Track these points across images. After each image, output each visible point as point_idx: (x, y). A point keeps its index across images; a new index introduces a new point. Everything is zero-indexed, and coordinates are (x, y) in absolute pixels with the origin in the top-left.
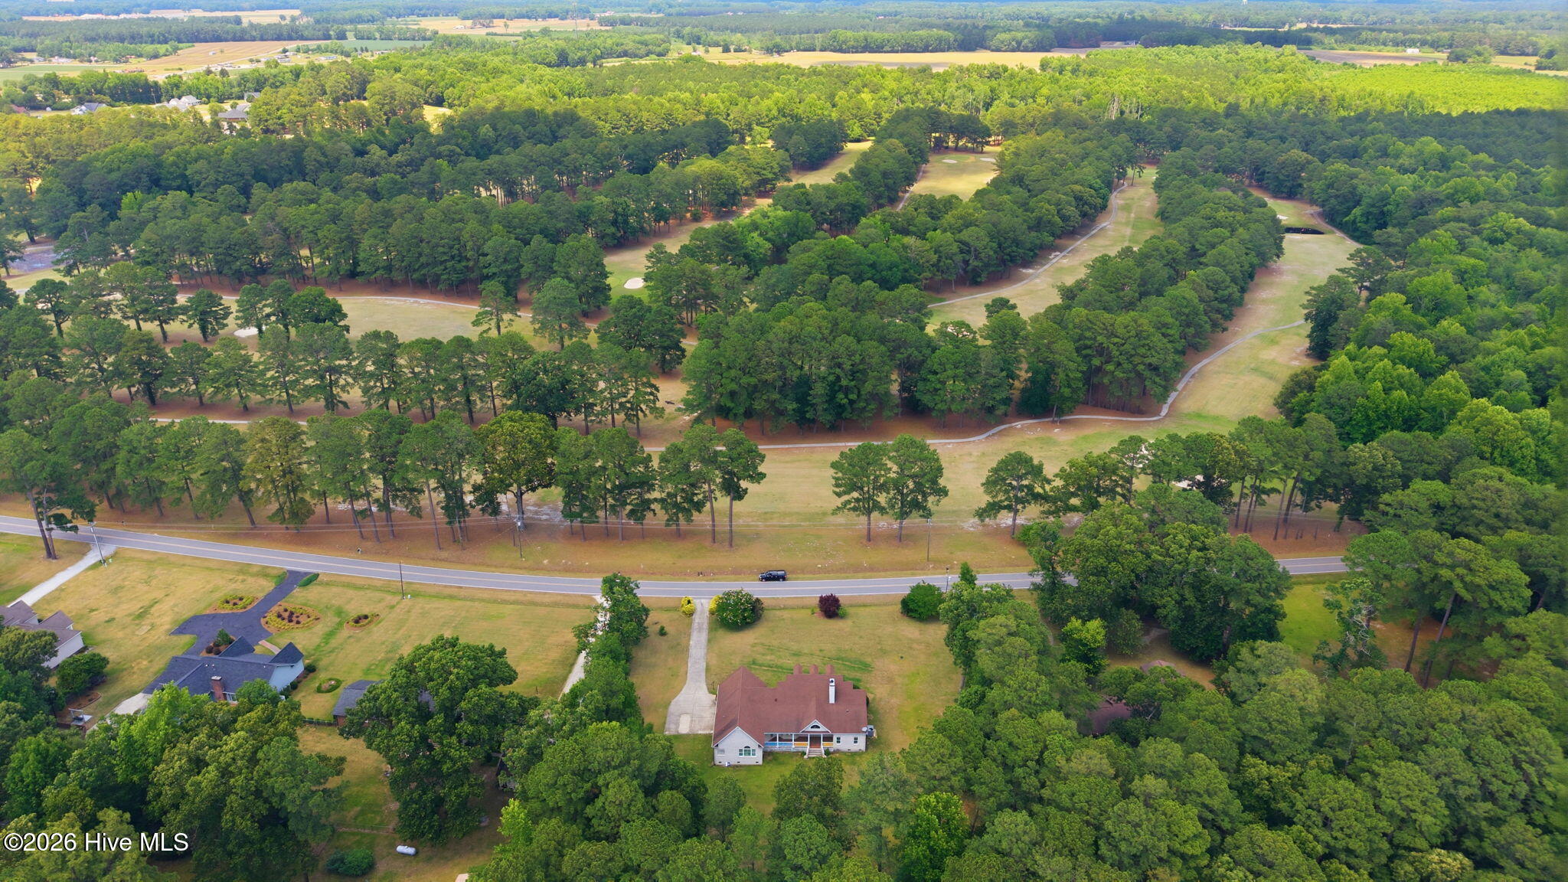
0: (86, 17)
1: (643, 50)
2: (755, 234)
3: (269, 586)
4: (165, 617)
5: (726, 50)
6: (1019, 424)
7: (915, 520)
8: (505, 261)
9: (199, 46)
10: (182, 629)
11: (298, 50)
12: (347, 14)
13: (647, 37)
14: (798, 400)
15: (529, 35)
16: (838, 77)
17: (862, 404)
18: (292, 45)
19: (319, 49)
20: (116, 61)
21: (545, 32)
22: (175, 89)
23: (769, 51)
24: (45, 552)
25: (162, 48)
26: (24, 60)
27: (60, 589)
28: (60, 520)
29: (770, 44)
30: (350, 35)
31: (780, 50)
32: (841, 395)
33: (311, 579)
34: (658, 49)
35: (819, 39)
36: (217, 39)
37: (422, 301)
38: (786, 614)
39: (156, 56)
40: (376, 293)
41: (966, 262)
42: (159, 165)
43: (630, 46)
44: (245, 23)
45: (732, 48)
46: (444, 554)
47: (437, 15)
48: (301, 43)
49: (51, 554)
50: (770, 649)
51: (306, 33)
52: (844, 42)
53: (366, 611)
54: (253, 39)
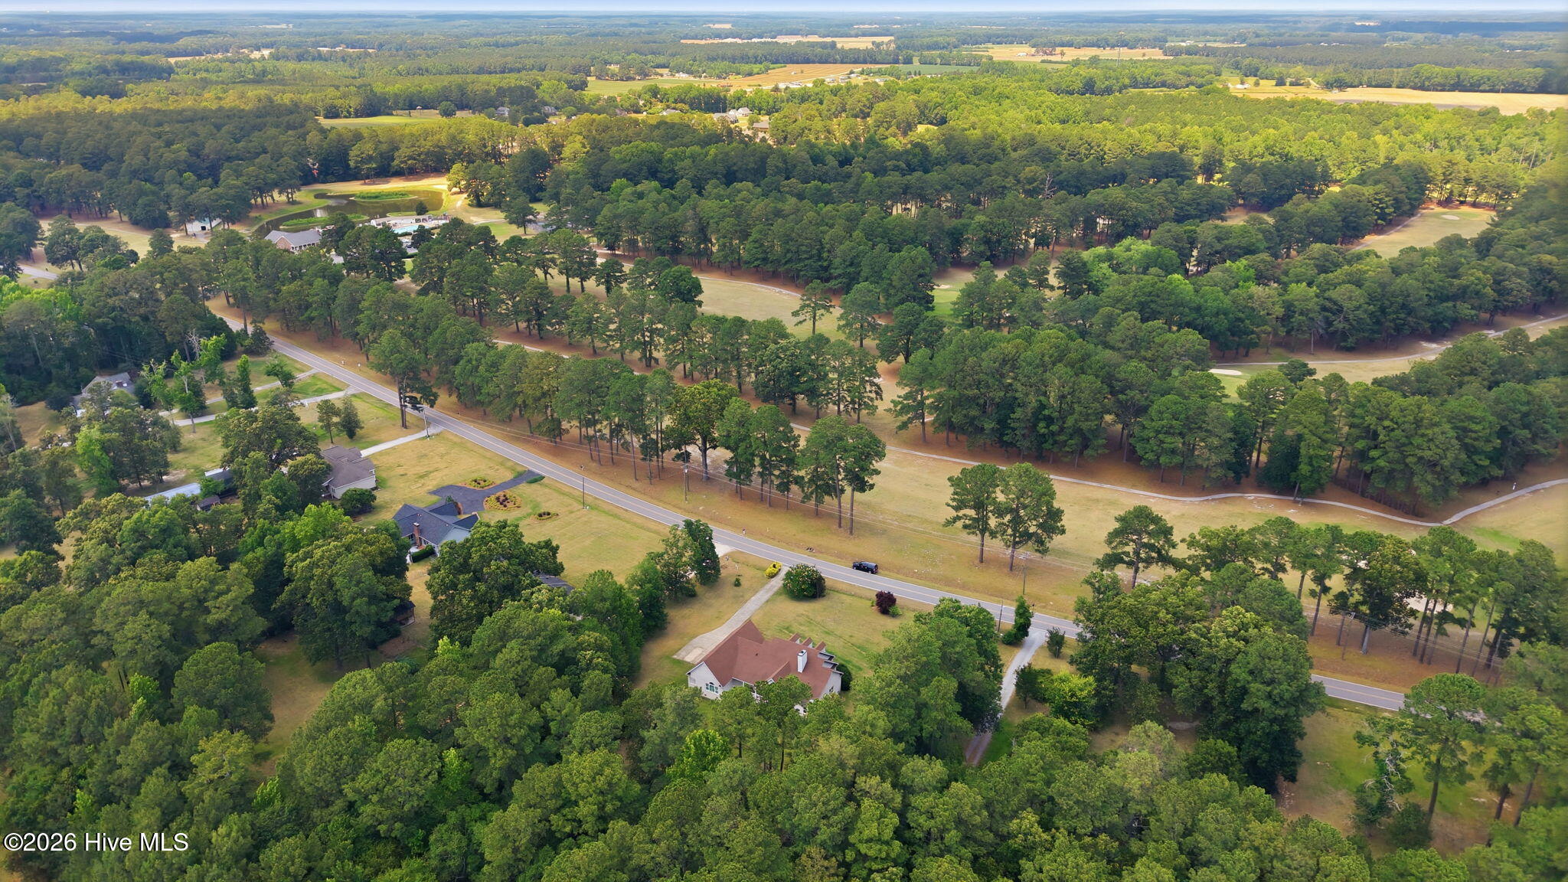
0: (729, 40)
1: (1184, 80)
2: (1105, 265)
3: (509, 476)
4: (432, 483)
5: (1281, 83)
6: (1251, 496)
7: (1025, 553)
8: (851, 264)
9: (790, 66)
10: (434, 493)
11: (862, 73)
12: (926, 41)
13: (1194, 68)
14: (999, 422)
15: (1076, 63)
16: (1371, 115)
17: (1062, 438)
18: (858, 68)
19: (880, 73)
20: (719, 77)
21: (1094, 61)
22: (739, 101)
23: (1328, 86)
24: (400, 423)
25: (756, 68)
26: (657, 74)
27: (393, 448)
28: (414, 403)
29: (1331, 79)
30: (916, 60)
31: (1341, 85)
32: (1042, 424)
33: (536, 479)
34: (1200, 80)
35: (1398, 73)
36: (807, 61)
37: (784, 291)
38: (848, 599)
39: (750, 74)
40: (756, 281)
41: (1329, 323)
42: (660, 161)
43: (1170, 75)
44: (839, 46)
45: (1288, 80)
46: (637, 485)
47: (1012, 43)
48: (865, 67)
49: (404, 425)
50: (810, 622)
51: (879, 58)
52: (1428, 78)
53: (552, 511)
54: (835, 62)
